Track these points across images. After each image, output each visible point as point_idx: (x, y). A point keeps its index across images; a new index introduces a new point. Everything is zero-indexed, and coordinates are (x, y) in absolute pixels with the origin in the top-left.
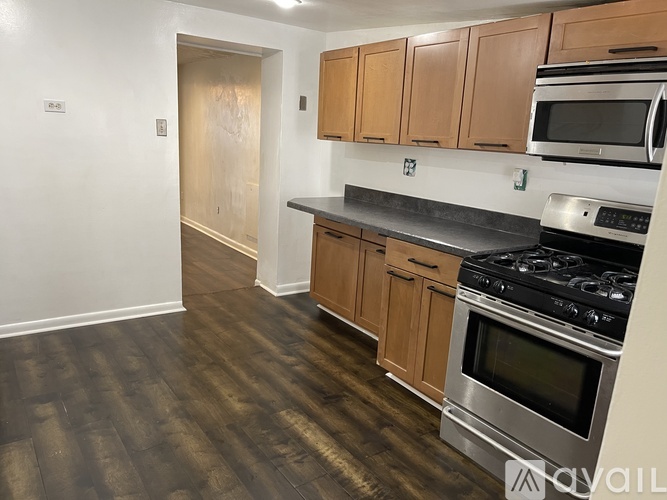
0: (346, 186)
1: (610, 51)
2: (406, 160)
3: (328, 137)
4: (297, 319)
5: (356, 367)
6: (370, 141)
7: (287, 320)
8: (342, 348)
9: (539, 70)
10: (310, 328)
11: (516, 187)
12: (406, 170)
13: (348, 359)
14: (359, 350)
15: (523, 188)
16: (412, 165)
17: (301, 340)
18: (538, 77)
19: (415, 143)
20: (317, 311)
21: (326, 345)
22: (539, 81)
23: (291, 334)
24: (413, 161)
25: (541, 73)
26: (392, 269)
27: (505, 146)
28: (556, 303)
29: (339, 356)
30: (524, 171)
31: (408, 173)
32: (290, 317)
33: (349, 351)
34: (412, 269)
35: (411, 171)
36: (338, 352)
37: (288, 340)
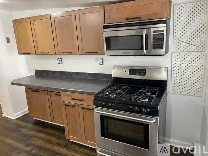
0: (35, 70)
1: (126, 19)
2: (58, 59)
3: (23, 53)
4: (26, 127)
5: (57, 141)
6: (43, 54)
7: (22, 129)
8: (49, 134)
9: (104, 26)
10: (33, 130)
11: (100, 64)
12: (59, 62)
13: (53, 139)
14: (57, 133)
15: (103, 64)
16: (61, 60)
17: (31, 137)
18: (104, 28)
19: (62, 54)
20: (34, 121)
21: (42, 135)
22: (104, 30)
23: (26, 136)
24: (61, 59)
25: (105, 27)
26: (65, 103)
27: (96, 52)
28: (131, 108)
29: (49, 139)
30: (102, 59)
31: (60, 63)
32: (23, 127)
33: (53, 135)
34: (73, 101)
35: (61, 62)
36: (48, 137)
37: (25, 139)
